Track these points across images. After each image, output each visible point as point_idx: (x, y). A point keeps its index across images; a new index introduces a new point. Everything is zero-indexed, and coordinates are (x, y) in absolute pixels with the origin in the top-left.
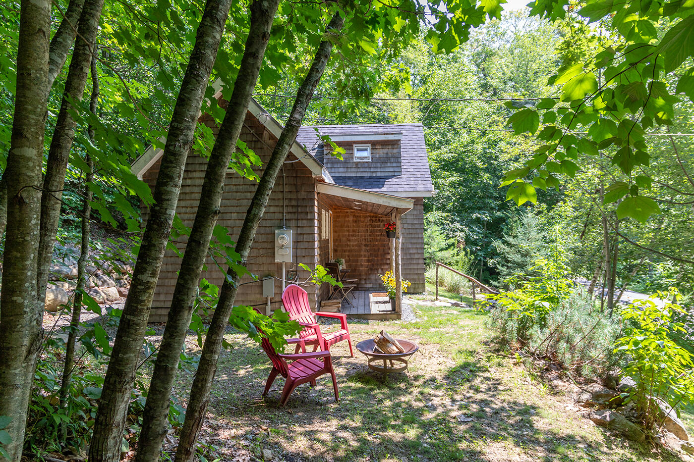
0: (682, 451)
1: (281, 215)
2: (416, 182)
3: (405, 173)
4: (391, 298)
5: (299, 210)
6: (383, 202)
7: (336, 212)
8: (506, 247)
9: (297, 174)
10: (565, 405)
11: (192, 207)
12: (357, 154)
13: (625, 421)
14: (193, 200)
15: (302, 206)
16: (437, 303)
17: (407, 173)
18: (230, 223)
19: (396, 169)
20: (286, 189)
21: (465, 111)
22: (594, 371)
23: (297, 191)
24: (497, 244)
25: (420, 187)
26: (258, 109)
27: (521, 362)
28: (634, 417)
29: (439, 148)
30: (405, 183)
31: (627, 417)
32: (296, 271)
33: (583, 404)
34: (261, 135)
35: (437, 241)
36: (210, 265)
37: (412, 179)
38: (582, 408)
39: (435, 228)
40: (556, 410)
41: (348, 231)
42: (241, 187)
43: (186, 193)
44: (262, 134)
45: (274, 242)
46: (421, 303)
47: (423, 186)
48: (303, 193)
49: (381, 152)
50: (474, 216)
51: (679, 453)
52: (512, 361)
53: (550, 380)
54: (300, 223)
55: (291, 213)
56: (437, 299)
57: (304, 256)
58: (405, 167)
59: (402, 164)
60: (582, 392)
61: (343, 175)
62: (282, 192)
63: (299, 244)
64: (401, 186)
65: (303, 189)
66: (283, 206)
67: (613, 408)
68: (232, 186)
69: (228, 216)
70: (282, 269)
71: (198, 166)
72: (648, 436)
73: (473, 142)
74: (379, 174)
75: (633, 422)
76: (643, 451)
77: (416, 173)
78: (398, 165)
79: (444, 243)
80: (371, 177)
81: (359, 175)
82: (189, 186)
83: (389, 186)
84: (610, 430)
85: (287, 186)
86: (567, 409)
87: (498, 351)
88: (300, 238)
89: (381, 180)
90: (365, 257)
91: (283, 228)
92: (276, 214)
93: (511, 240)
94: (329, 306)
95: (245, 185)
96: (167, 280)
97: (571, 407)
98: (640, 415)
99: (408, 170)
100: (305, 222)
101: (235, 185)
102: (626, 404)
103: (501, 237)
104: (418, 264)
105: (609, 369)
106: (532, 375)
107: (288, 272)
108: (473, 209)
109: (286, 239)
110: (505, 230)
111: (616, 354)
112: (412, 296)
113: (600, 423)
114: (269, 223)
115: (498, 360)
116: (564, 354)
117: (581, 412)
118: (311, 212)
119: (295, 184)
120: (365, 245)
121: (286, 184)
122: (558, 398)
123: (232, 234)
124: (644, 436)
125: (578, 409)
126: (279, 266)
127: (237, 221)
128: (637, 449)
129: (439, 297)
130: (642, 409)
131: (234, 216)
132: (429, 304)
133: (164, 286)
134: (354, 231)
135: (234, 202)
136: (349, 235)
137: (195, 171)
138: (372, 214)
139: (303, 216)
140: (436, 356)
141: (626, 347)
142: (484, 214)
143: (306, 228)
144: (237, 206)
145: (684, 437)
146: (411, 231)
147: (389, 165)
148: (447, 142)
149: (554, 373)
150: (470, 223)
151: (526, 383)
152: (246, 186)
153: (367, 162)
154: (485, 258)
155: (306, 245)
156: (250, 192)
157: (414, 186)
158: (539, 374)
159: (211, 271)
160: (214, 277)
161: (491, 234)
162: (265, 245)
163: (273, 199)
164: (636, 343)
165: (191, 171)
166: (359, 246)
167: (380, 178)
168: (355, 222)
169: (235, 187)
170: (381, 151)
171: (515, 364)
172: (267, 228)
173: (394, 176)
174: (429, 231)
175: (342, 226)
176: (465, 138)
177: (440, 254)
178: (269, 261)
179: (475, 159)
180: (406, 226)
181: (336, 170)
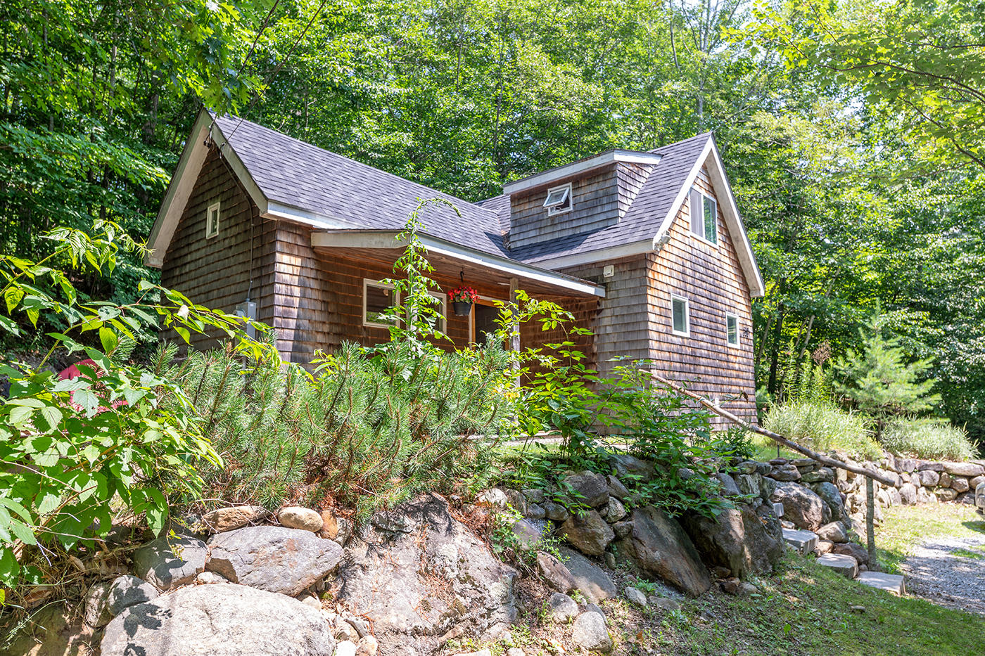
1: (249, 283)
5: (263, 273)
15: (266, 266)
19: (610, 215)
20: (254, 244)
23: (263, 246)
25: (636, 237)
30: (617, 234)
37: (631, 226)
42: (222, 254)
48: (267, 247)
54: (263, 292)
55: (257, 278)
61: (534, 241)
62: (250, 250)
64: (606, 241)
65: (267, 239)
66: (250, 271)
68: (215, 254)
78: (614, 206)
81: (556, 236)
83: (590, 244)
85: (255, 241)
88: (263, 315)
91: (246, 301)
92: (246, 284)
95: (225, 249)
99: (637, 213)
100: (267, 289)
101: (218, 252)
114: (239, 298)
118: (272, 273)
119: (261, 236)
121: (254, 238)
139: (266, 281)
143: (268, 298)
144: (218, 280)
146: (627, 320)
147: (599, 210)
153: (567, 213)
157: (627, 236)
163: (243, 263)
170: (588, 189)
173: (601, 229)
180: (618, 311)
181: (525, 235)
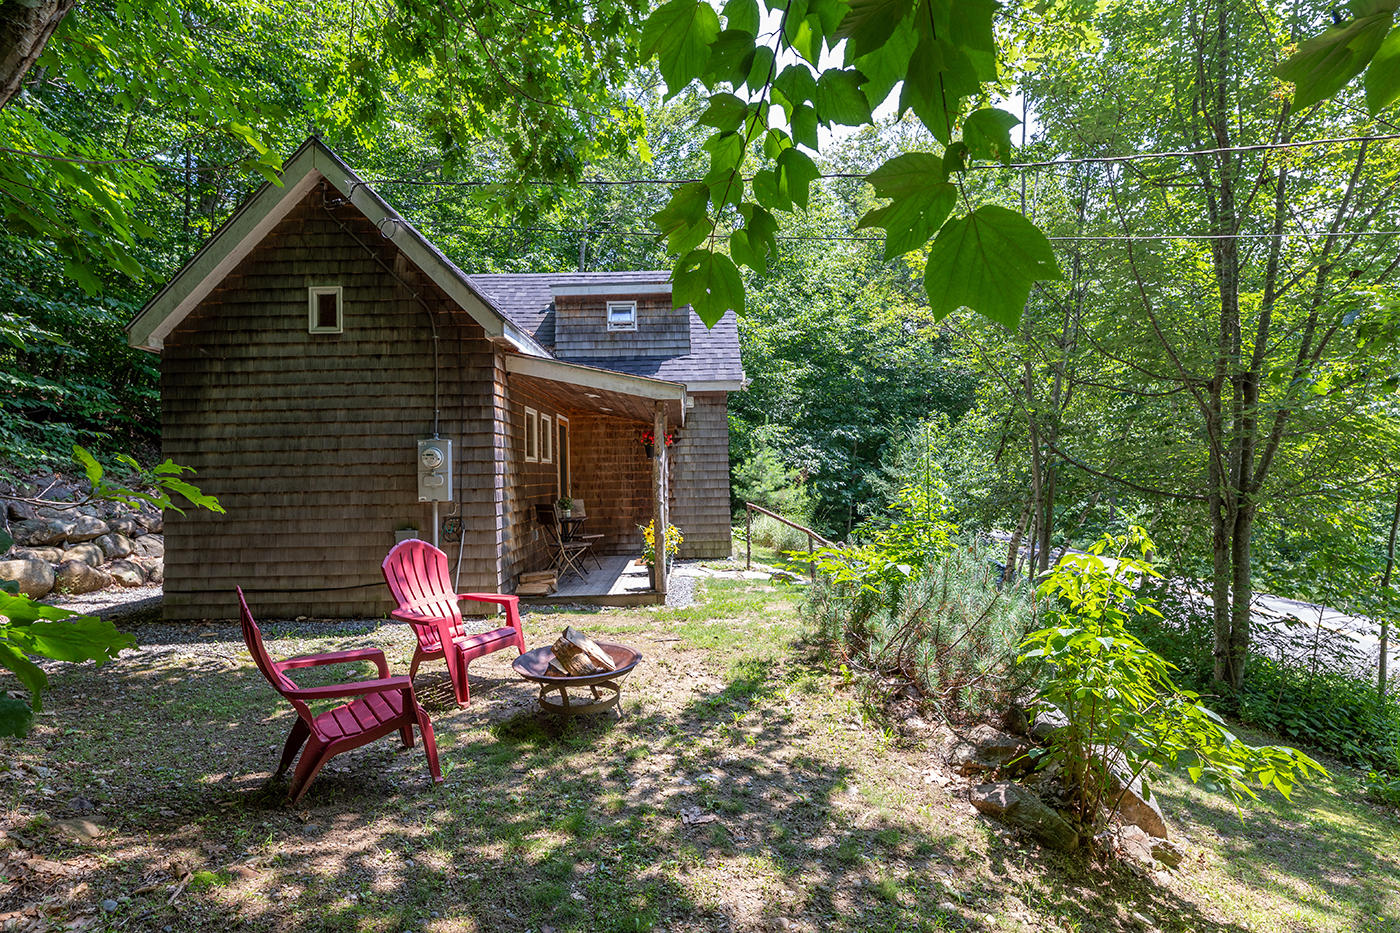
0: (1155, 863)
1: (431, 412)
2: (715, 366)
3: (697, 351)
4: (649, 566)
5: (465, 403)
6: (628, 388)
7: (576, 419)
8: (883, 483)
9: (459, 336)
10: (925, 772)
11: (260, 400)
12: (612, 318)
13: (1040, 806)
14: (262, 385)
15: (471, 396)
16: (748, 575)
17: (700, 351)
18: (333, 428)
19: (681, 344)
20: (440, 363)
21: (820, 264)
22: (984, 698)
23: (461, 368)
24: (870, 477)
25: (722, 375)
26: (381, 211)
27: (852, 683)
28: (1057, 796)
29: (775, 321)
30: (696, 367)
31: (1043, 797)
32: (460, 518)
33: (959, 768)
34: (391, 262)
35: (770, 473)
36: (296, 509)
37: (708, 361)
38: (958, 778)
39: (767, 451)
40: (904, 783)
41: (597, 451)
42: (354, 361)
43: (248, 373)
44: (393, 261)
45: (415, 463)
46: (718, 575)
47: (725, 371)
48: (471, 371)
49: (654, 315)
50: (834, 433)
51: (1148, 870)
52: (835, 681)
53: (902, 719)
54: (467, 428)
55: (449, 408)
56: (749, 567)
57: (475, 490)
58: (697, 341)
59: (692, 336)
60: (959, 743)
61: (588, 354)
62: (432, 369)
63: (465, 467)
64: (687, 372)
65: (472, 362)
66: (433, 396)
67: (1017, 777)
68: (336, 359)
69: (327, 416)
70: (432, 515)
71: (270, 321)
72: (1086, 838)
73: (831, 313)
74: (651, 353)
75: (1057, 809)
76: (1073, 873)
77: (716, 351)
78: (685, 336)
79: (783, 477)
80: (637, 358)
81: (617, 354)
82: (254, 359)
83: (668, 371)
84: (1008, 826)
85: (441, 358)
86: (928, 780)
87: (814, 659)
88: (468, 456)
89: (655, 363)
90: (627, 496)
91: (433, 436)
92: (422, 412)
93: (891, 471)
94: (535, 582)
95: (362, 356)
96: (212, 539)
97: (936, 776)
98: (1071, 793)
99: (704, 346)
100: (476, 425)
101: (343, 357)
102: (1044, 769)
103: (877, 467)
104: (719, 507)
105: (1015, 692)
106: (867, 709)
107: (444, 521)
108: (832, 424)
109: (440, 456)
110: (884, 457)
111: (1024, 666)
112: (708, 564)
113: (988, 811)
114: (406, 428)
115: (808, 679)
116: (925, 666)
117: (953, 787)
118: (486, 407)
119: (456, 355)
120: (627, 476)
121: (439, 355)
122: (911, 757)
123: (337, 450)
124: (1076, 840)
125: (949, 780)
126: (428, 508)
127: (348, 426)
128: (1061, 869)
129: (753, 564)
130: (1075, 778)
131: (341, 415)
132: (733, 575)
133: (207, 549)
134: (607, 452)
135: (342, 390)
136: (598, 460)
137: (265, 331)
138: (639, 422)
139: (472, 414)
140: (696, 674)
141: (1041, 652)
142: (851, 430)
143: (479, 437)
144: (347, 397)
145: (1158, 830)
146: (706, 451)
147: (668, 336)
148: (790, 313)
149: (910, 703)
150: (829, 445)
151: (853, 726)
152: (363, 359)
153: (630, 332)
154: (854, 502)
155: (478, 468)
156: (372, 370)
157: (711, 372)
158: (882, 706)
159: (298, 521)
160: (304, 531)
161: (863, 462)
162: (401, 470)
163: (415, 383)
164: (1059, 643)
165: (257, 331)
166: (617, 477)
167: (653, 358)
168: (610, 435)
169: (341, 360)
170: (655, 313)
171: (839, 687)
172: (405, 438)
173: (675, 357)
174: (758, 457)
175: (586, 444)
176: (821, 306)
177: (775, 495)
178: (408, 499)
179: (836, 340)
180: (697, 442)
181: (577, 346)
